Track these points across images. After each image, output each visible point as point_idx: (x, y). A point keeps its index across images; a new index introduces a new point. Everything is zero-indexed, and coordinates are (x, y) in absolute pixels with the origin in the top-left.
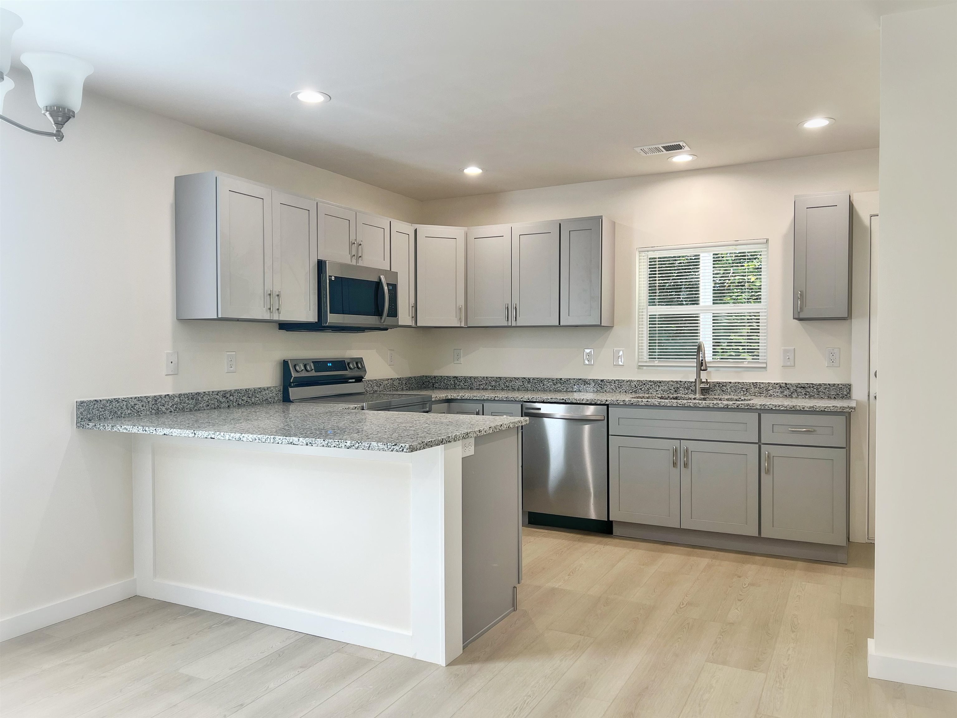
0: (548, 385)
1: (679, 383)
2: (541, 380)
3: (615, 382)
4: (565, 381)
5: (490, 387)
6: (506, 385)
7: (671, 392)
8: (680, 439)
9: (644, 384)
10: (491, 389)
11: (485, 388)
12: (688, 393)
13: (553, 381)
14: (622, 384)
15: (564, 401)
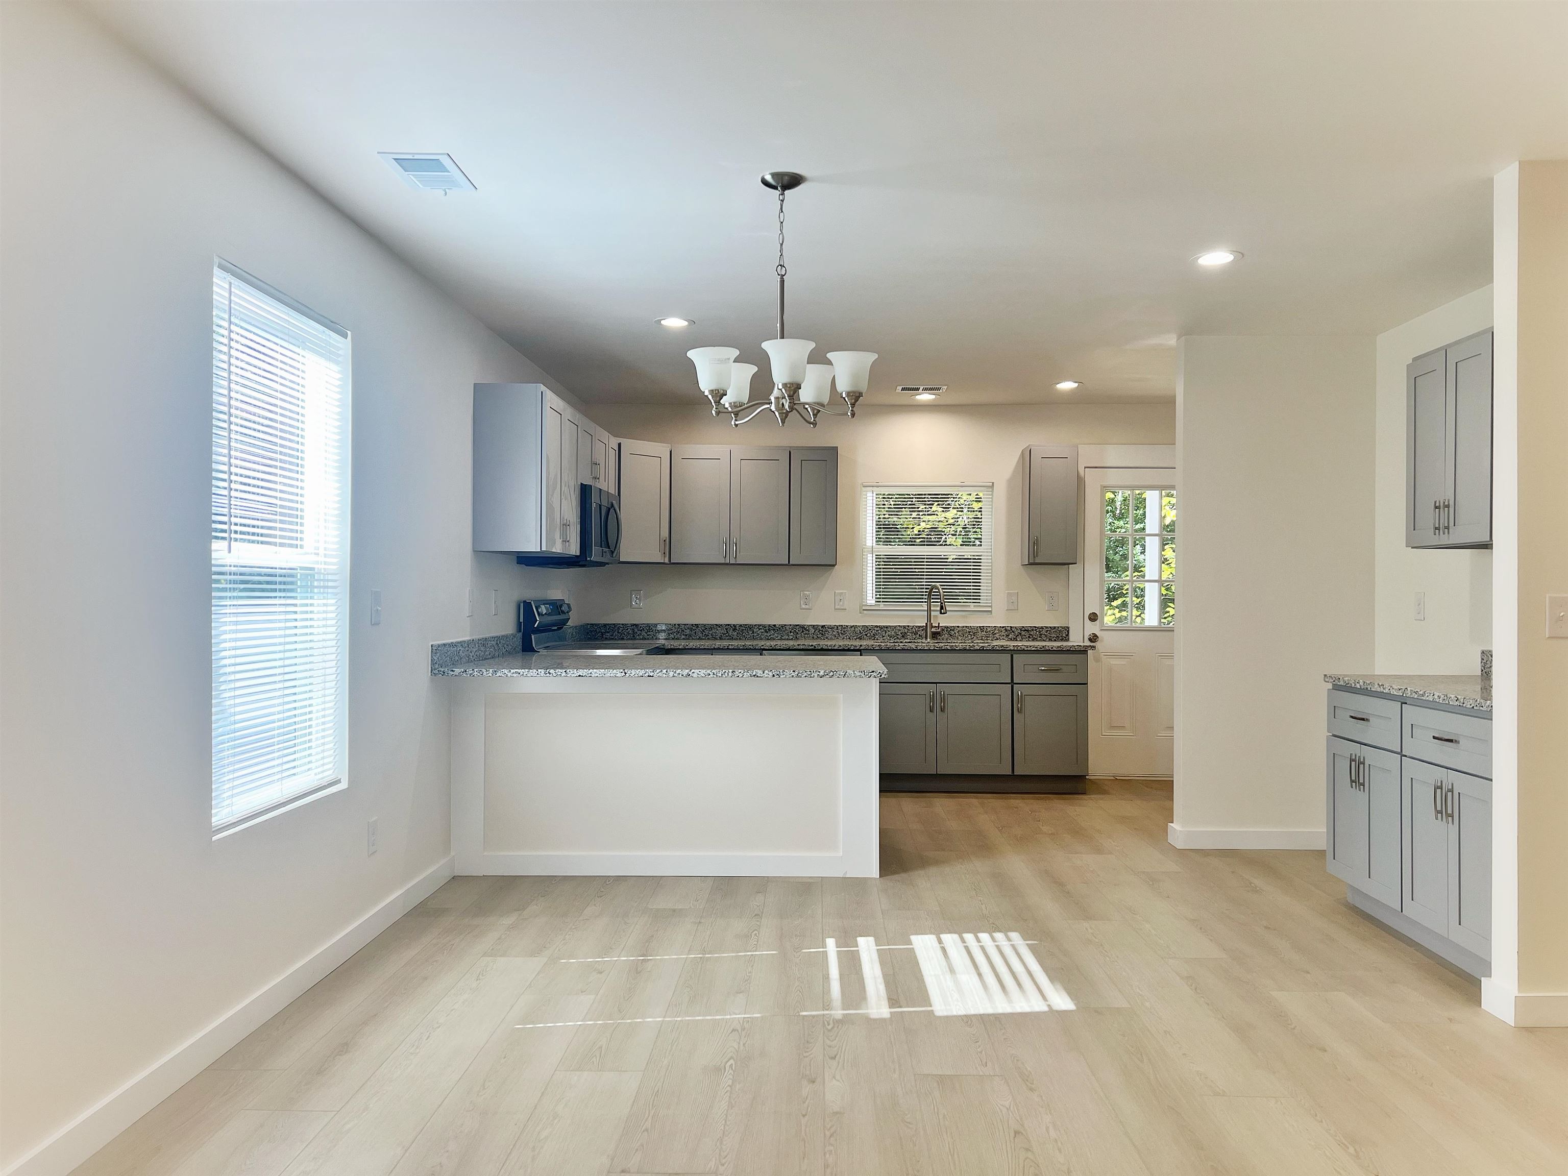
0: (758, 632)
1: (907, 628)
2: (749, 627)
3: (837, 628)
4: (780, 627)
5: (683, 637)
6: (704, 633)
7: (898, 638)
8: (936, 683)
9: (870, 629)
10: (684, 639)
11: (676, 637)
12: (919, 637)
13: (765, 627)
14: (846, 630)
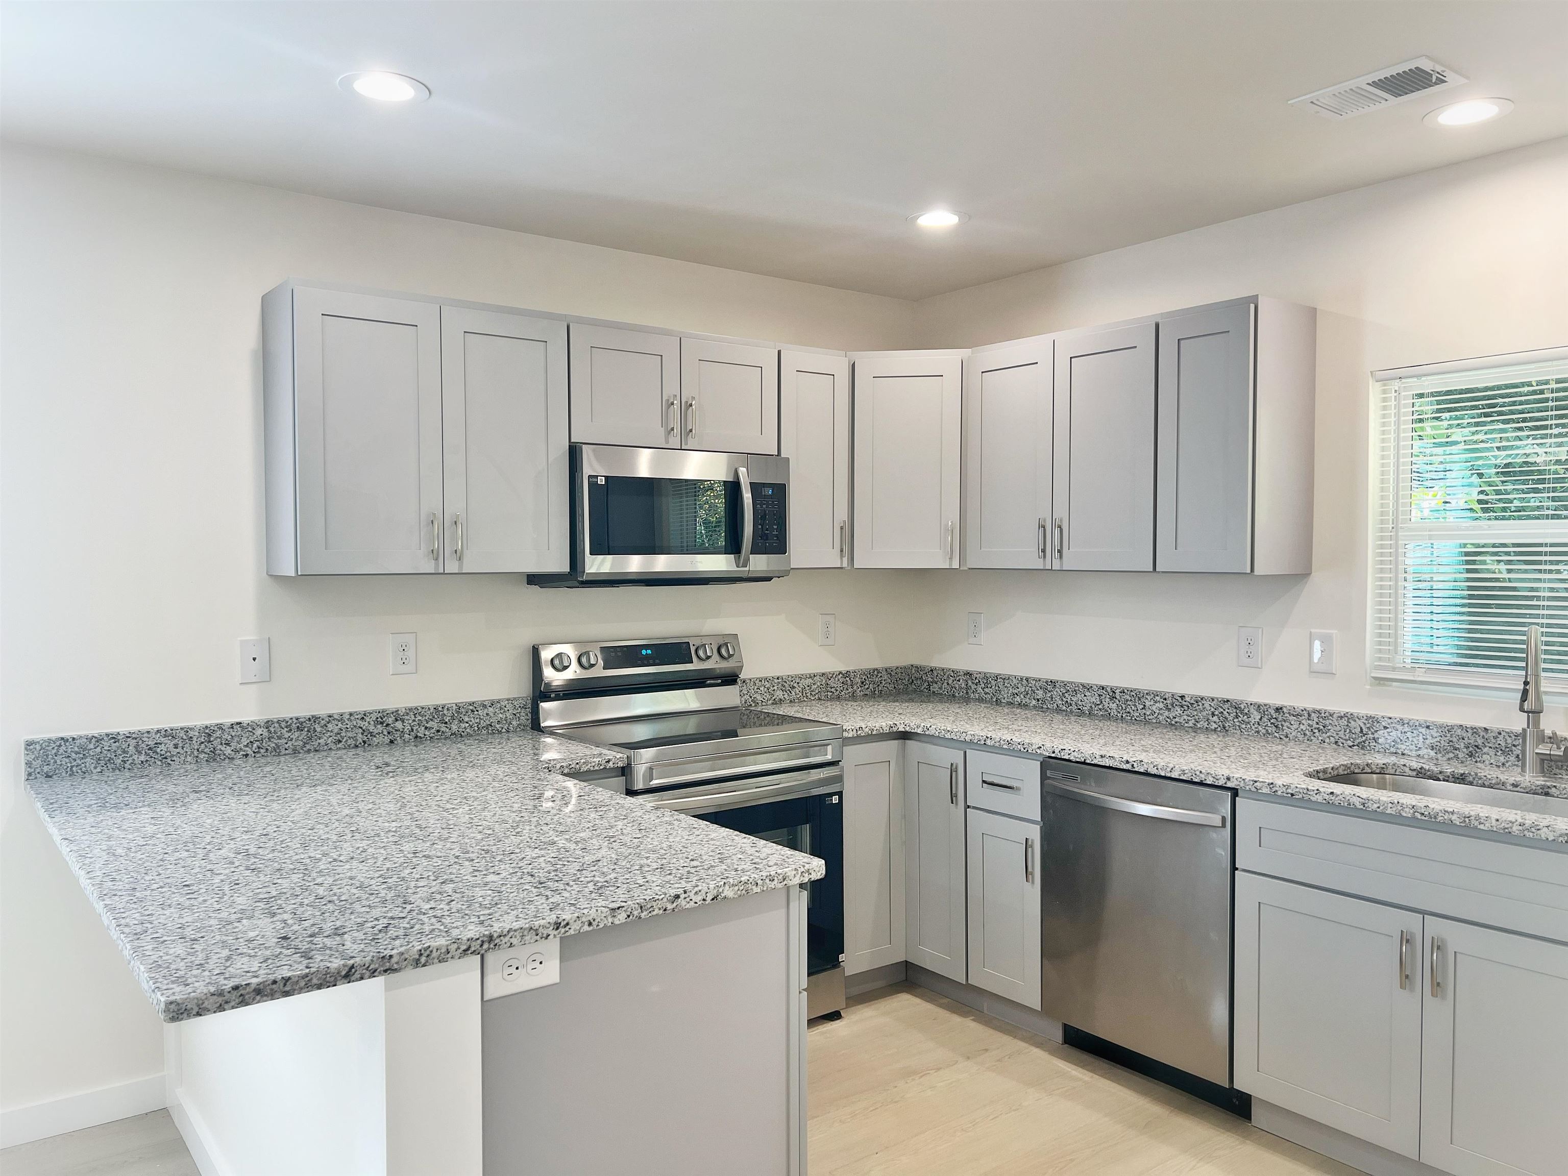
0: (1154, 708)
1: (1482, 734)
2: (1138, 696)
3: (1309, 715)
4: (1192, 702)
5: (1034, 702)
6: (1064, 699)
7: (1457, 757)
8: (1423, 913)
9: (1385, 728)
11: (1024, 702)
12: (1507, 765)
13: (1165, 699)
14: (1327, 722)
15: (1128, 767)
